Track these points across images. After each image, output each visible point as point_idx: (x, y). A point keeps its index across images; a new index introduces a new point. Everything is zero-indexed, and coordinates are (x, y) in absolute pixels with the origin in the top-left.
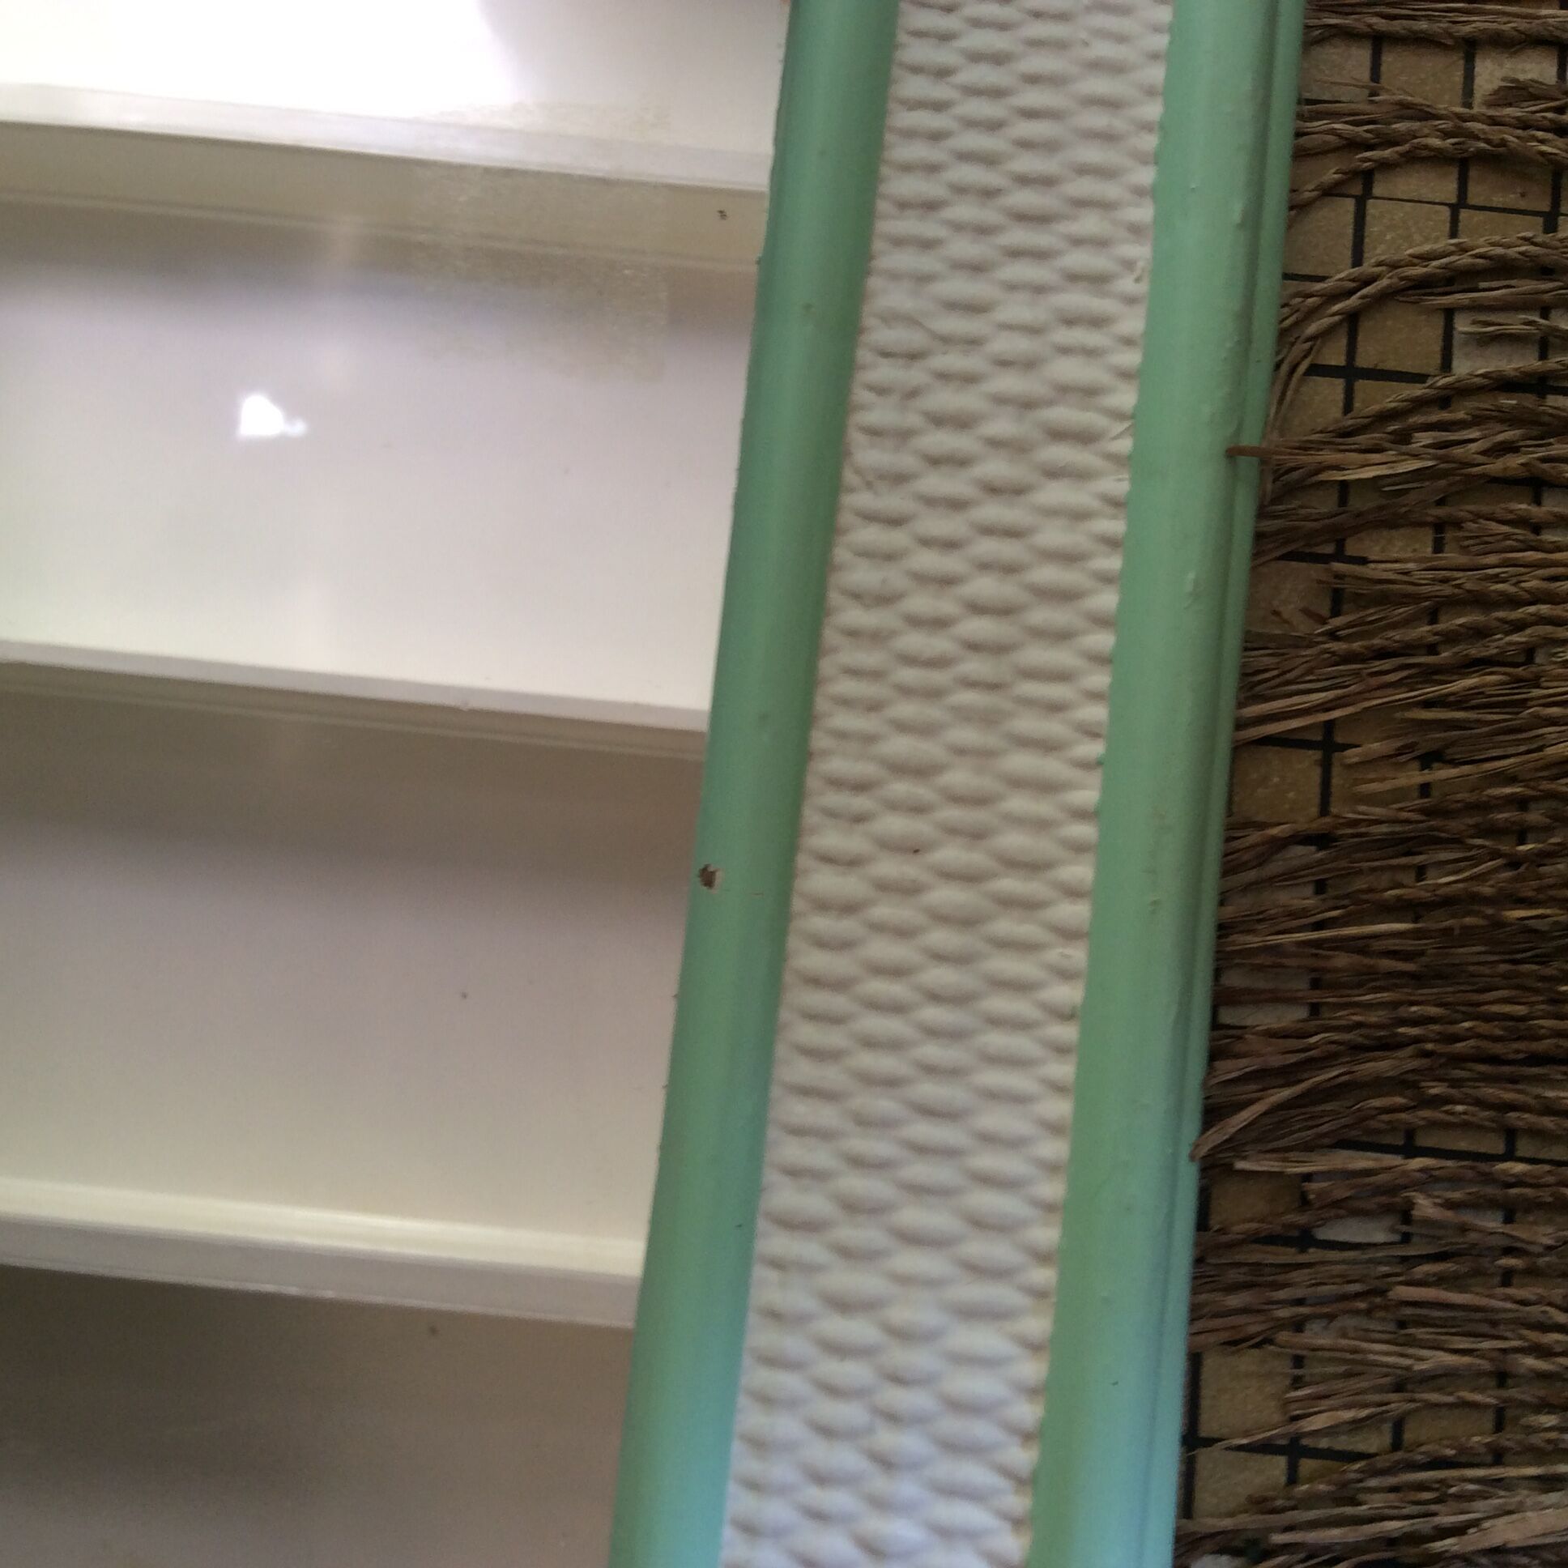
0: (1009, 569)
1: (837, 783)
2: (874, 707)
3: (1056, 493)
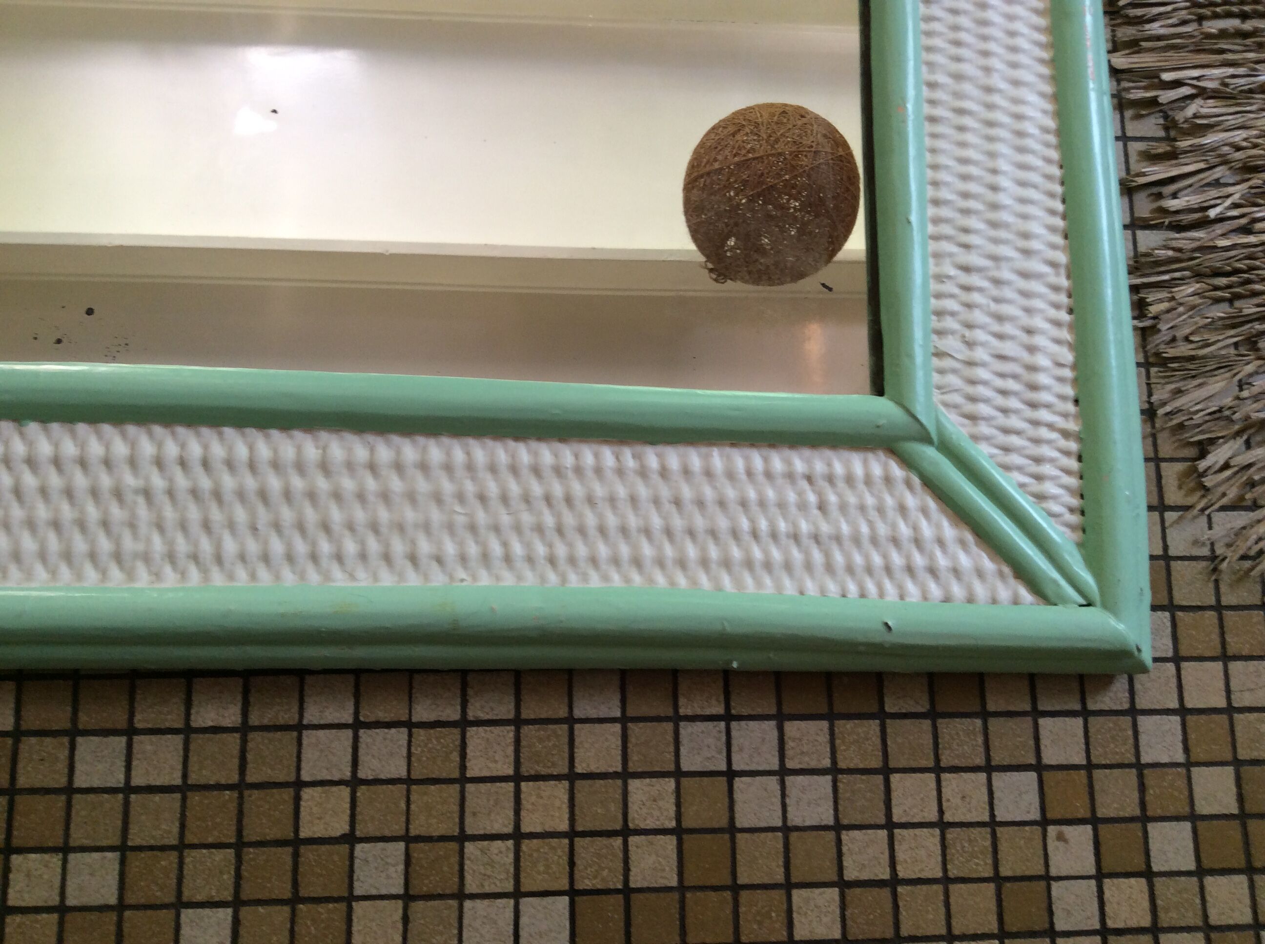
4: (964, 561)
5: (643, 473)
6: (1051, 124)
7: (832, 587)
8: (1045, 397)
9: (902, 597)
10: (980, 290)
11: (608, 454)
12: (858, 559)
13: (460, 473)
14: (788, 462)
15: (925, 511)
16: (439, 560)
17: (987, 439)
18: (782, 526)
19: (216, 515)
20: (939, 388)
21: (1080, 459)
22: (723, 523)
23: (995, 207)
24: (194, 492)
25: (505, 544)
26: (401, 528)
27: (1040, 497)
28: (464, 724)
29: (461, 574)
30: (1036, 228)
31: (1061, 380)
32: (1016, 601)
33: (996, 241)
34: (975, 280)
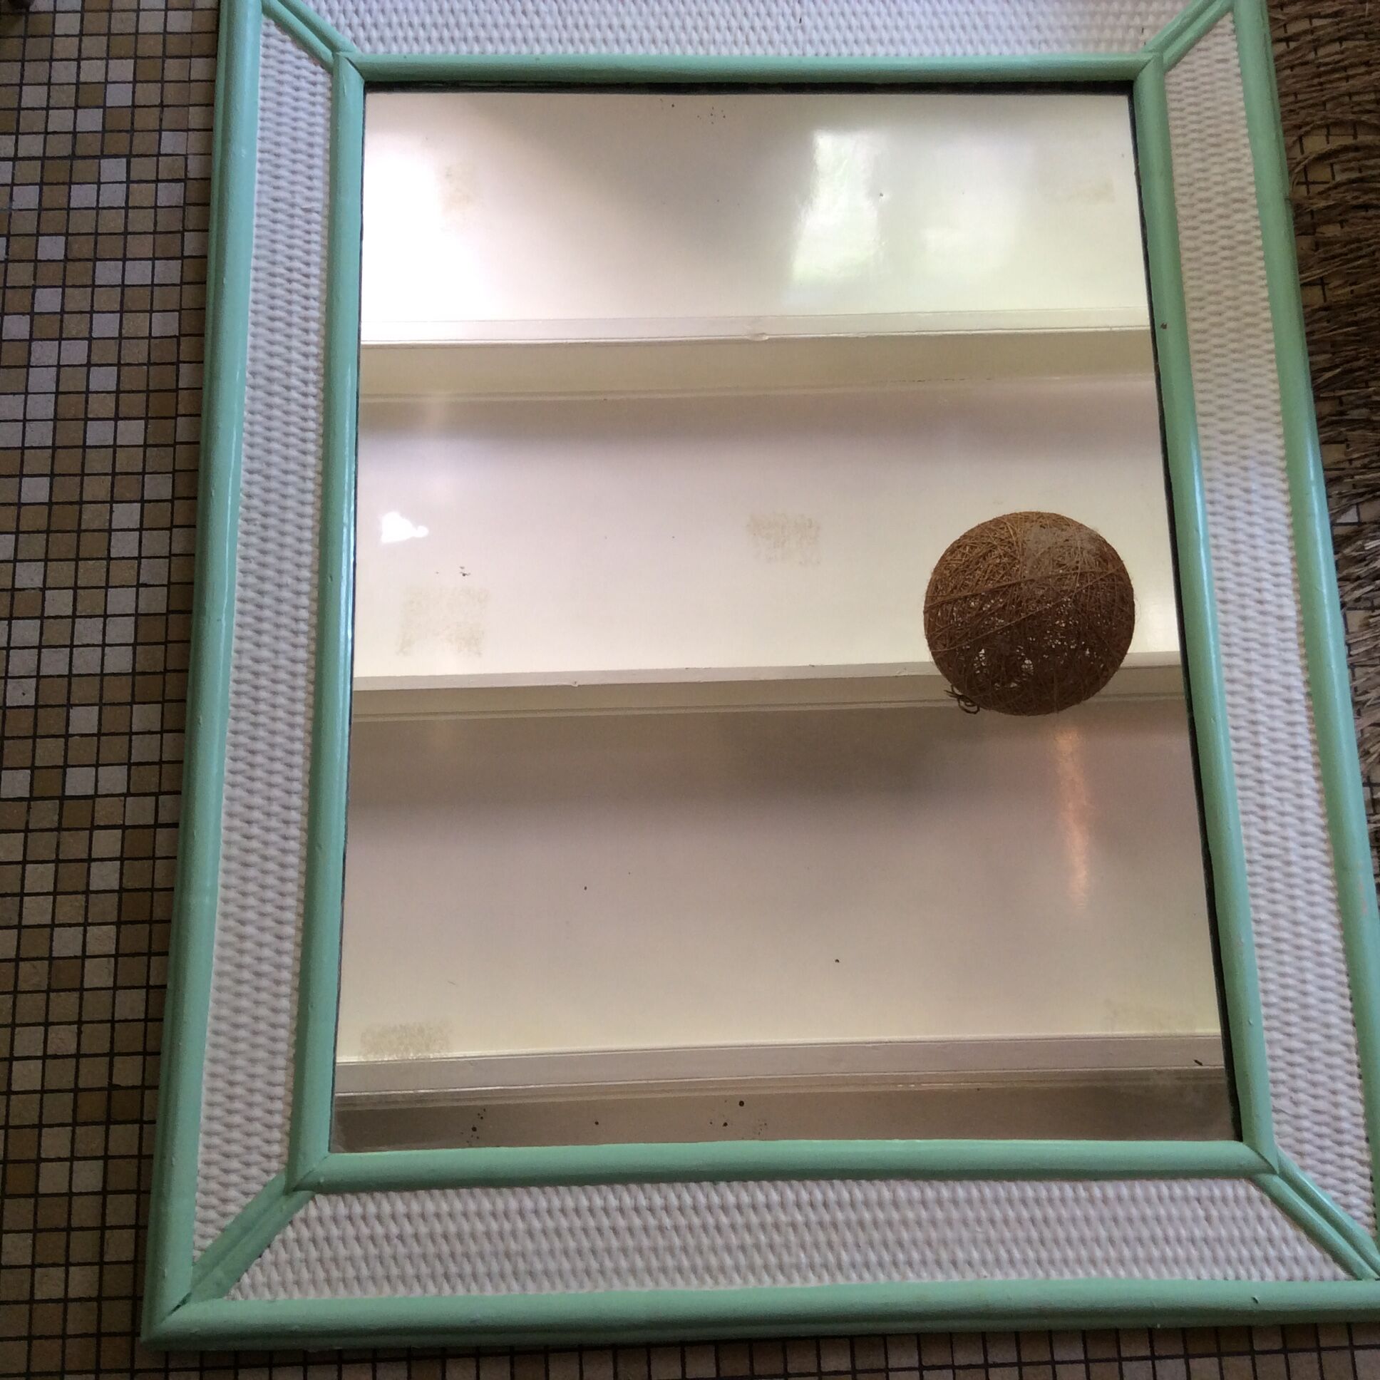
0: (1230, 237)
1: (1194, 299)
2: (1199, 278)
3: (1239, 216)
4: (1301, 1251)
5: (1092, 1200)
6: (1339, 945)
7: (1217, 1272)
8: (1347, 1137)
9: (1263, 1278)
10: (1299, 1065)
11: (1067, 1187)
12: (1233, 1254)
13: (977, 1204)
14: (1185, 1190)
15: (1274, 1219)
16: (970, 1264)
17: (1311, 1168)
18: (1183, 1233)
19: (835, 1238)
20: (1278, 1134)
21: (1371, 1179)
22: (1146, 1234)
23: (1306, 1006)
24: (821, 1224)
25: (1009, 1252)
26: (945, 1243)
27: (1347, 1207)
28: (986, 1366)
29: (984, 1273)
30: (1333, 1020)
31: (1356, 1125)
32: (1335, 1278)
33: (1308, 1030)
34: (1297, 1059)
